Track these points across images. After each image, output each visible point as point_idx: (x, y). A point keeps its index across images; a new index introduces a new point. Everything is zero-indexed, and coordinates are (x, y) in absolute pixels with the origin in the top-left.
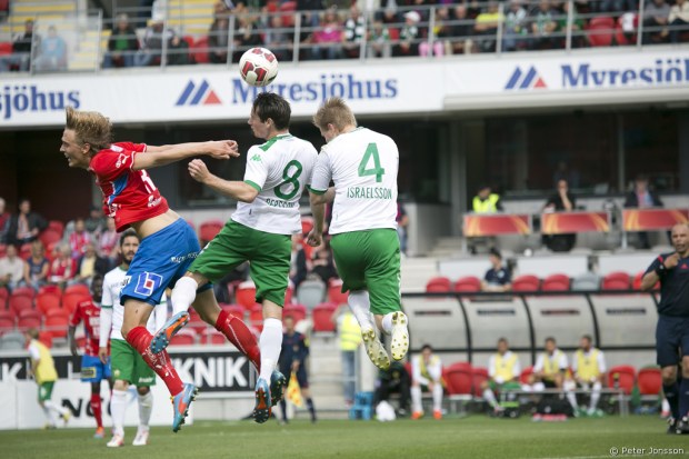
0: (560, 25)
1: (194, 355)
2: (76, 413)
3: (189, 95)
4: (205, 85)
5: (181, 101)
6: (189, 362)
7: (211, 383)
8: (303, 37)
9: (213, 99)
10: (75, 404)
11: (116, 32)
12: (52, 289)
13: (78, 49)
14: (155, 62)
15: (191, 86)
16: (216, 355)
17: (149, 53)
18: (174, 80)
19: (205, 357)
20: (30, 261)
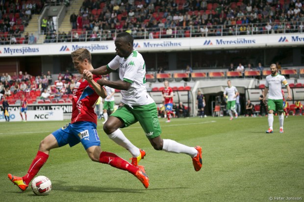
0: (143, 34)
1: (64, 105)
2: (38, 118)
3: (63, 49)
4: (66, 47)
5: (61, 50)
6: (63, 107)
7: (67, 111)
8: (88, 36)
9: (68, 50)
10: (38, 116)
11: (47, 35)
12: (32, 91)
13: (39, 39)
14: (55, 42)
15: (63, 47)
16: (68, 105)
17: (54, 40)
18: (59, 46)
19: (66, 106)
20: (27, 85)
